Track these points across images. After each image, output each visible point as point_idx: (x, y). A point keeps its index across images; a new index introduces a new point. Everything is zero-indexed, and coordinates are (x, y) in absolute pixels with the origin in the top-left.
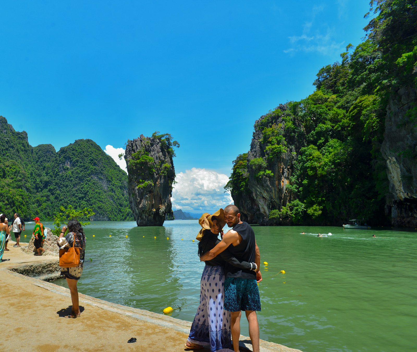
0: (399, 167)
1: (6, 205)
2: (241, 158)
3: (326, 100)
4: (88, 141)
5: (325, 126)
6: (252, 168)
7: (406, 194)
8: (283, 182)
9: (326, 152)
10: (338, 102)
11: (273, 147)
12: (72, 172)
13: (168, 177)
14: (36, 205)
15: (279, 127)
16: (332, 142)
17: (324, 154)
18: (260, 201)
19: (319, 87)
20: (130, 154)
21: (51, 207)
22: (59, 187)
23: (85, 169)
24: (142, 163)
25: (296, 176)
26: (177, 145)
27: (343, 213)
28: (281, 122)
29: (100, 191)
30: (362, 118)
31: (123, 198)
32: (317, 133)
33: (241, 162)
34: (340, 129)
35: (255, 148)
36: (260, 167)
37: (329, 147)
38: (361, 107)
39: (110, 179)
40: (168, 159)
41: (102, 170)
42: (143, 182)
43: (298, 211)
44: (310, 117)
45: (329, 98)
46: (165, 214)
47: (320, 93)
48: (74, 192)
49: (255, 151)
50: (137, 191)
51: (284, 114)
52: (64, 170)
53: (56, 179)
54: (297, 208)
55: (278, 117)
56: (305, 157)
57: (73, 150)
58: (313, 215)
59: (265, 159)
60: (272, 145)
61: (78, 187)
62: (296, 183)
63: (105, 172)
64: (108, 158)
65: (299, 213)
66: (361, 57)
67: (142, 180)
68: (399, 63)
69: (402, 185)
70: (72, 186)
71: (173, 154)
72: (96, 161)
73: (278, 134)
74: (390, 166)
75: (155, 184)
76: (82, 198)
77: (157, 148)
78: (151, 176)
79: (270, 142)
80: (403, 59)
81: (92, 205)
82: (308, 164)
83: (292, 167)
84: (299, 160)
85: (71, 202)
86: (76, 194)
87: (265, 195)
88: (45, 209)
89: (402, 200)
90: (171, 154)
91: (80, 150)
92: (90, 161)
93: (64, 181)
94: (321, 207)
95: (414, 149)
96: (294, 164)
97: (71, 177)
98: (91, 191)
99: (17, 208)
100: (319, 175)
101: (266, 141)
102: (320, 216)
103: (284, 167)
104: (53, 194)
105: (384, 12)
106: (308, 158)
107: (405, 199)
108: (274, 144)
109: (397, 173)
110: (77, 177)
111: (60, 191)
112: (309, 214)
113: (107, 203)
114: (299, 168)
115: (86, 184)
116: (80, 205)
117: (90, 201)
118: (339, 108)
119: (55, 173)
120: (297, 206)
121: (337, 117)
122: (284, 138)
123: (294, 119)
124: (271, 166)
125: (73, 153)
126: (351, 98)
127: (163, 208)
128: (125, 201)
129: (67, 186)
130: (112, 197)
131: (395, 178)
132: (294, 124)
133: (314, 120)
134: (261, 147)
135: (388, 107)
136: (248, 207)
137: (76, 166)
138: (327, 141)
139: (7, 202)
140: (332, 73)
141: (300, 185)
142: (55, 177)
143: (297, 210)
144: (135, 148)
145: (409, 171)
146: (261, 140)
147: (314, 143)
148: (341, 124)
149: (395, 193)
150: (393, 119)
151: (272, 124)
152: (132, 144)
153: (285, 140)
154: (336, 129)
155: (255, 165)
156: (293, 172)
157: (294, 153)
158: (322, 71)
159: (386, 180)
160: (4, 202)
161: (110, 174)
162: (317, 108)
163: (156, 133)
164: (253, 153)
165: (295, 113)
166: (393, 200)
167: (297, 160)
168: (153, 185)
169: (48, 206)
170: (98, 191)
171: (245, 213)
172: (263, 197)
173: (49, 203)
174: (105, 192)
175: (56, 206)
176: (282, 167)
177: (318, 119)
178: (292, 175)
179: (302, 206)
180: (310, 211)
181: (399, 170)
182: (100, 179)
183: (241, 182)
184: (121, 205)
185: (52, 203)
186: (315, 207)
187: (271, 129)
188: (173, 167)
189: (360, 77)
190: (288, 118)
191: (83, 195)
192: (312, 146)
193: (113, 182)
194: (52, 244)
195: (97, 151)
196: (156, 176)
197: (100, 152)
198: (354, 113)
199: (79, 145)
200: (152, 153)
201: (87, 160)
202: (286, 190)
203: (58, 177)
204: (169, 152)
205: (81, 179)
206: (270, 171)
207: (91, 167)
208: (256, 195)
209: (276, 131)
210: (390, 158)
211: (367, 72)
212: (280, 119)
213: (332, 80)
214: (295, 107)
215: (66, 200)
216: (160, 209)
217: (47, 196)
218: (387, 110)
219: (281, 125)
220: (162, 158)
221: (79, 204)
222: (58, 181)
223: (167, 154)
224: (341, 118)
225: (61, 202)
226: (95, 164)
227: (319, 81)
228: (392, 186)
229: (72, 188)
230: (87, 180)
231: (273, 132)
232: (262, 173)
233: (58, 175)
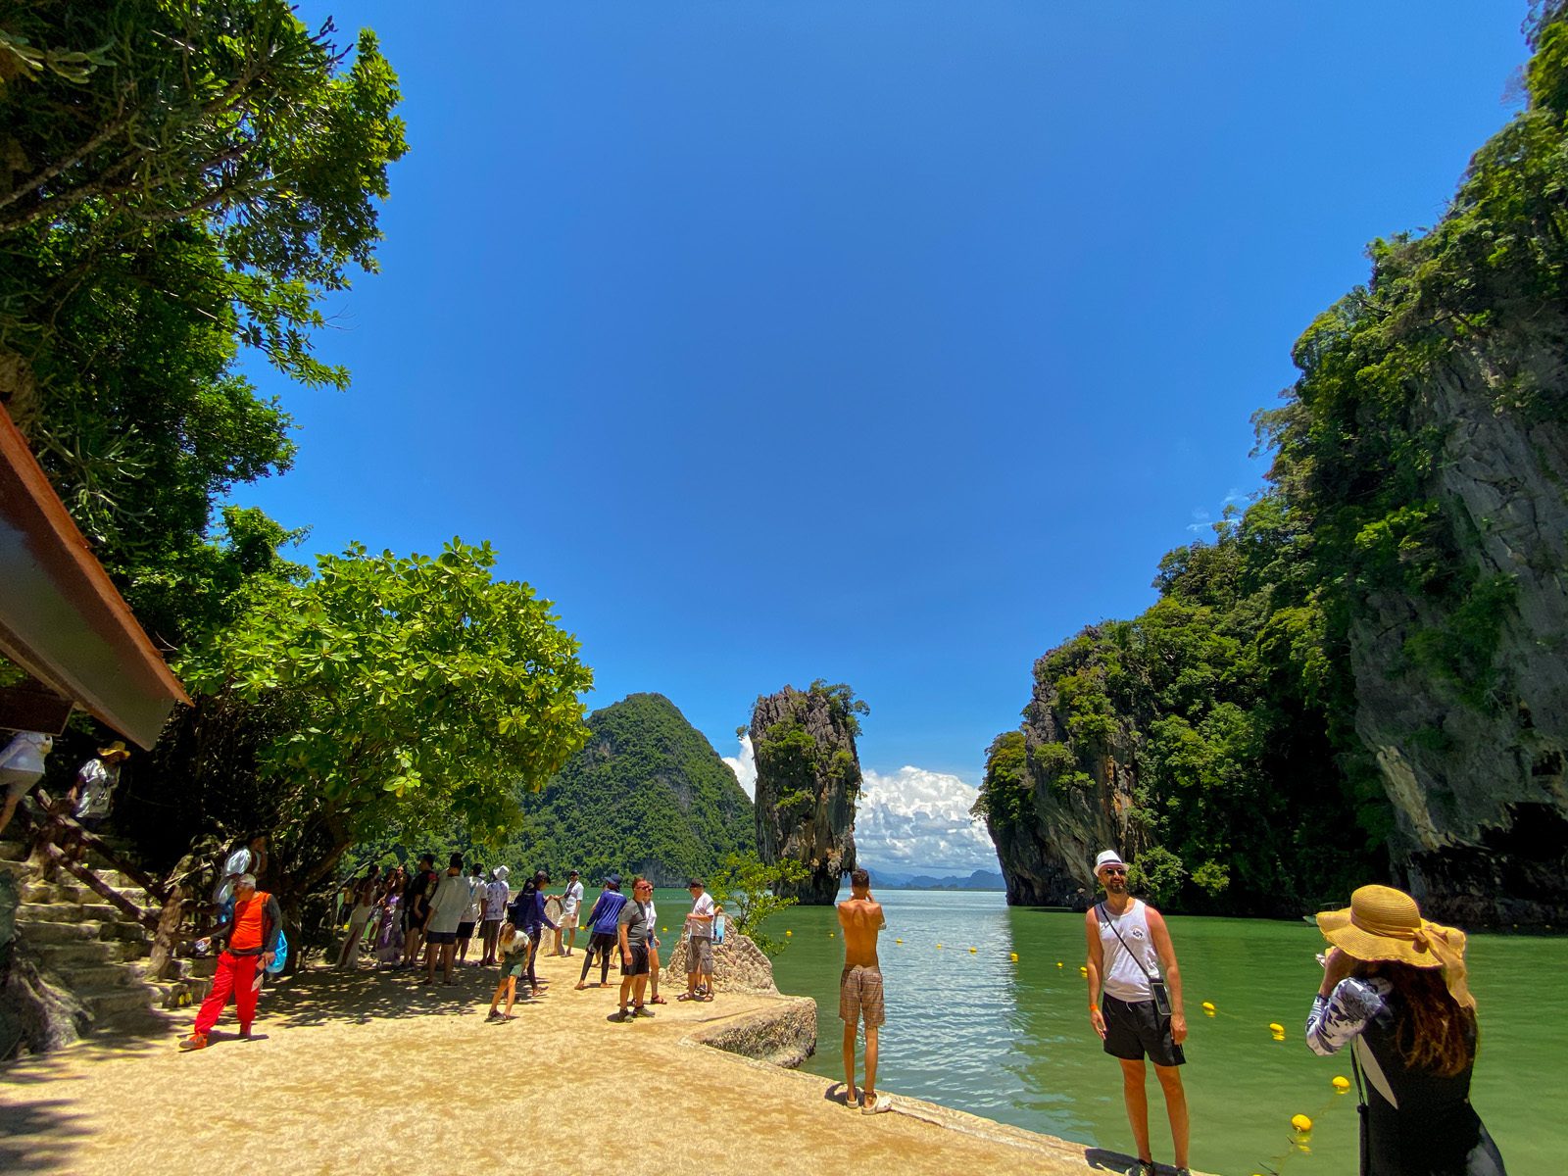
0: (1410, 768)
1: (451, 844)
2: (1004, 742)
3: (1189, 618)
4: (656, 697)
5: (1198, 673)
6: (1041, 767)
7: (1442, 837)
8: (1119, 801)
9: (1211, 733)
10: (1218, 622)
11: (1086, 718)
12: (614, 768)
13: (847, 782)
14: (520, 844)
15: (1093, 676)
16: (1220, 709)
17: (1207, 738)
18: (1068, 848)
19: (1167, 590)
20: (763, 727)
21: (554, 852)
22: (580, 802)
23: (643, 759)
24: (789, 750)
25: (1147, 788)
26: (864, 710)
27: (1284, 883)
28: (1095, 664)
29: (671, 813)
30: (1293, 655)
31: (724, 830)
32: (1182, 690)
33: (1006, 751)
34: (1234, 680)
35: (1043, 721)
36: (1060, 766)
37: (1218, 721)
38: (1284, 632)
39: (697, 785)
40: (844, 741)
41: (680, 762)
42: (791, 794)
43: (1168, 875)
44: (1161, 654)
45: (1194, 614)
46: (840, 873)
47: (1173, 604)
48: (613, 815)
49: (1044, 728)
50: (777, 814)
51: (1098, 647)
52: (596, 761)
53: (575, 782)
54: (1165, 866)
55: (1087, 654)
56: (1164, 742)
57: (621, 717)
58: (1209, 886)
59: (1070, 745)
60: (1082, 714)
61: (623, 802)
62: (1151, 805)
63: (687, 768)
64: (694, 736)
65: (1172, 881)
66: (1260, 531)
67: (789, 787)
68: (1361, 543)
69: (1428, 815)
70: (610, 801)
71: (857, 729)
72: (668, 742)
73: (1092, 691)
74: (1386, 768)
75: (818, 797)
76: (630, 829)
77: (822, 715)
78: (809, 779)
79: (1077, 708)
80: (1368, 534)
81: (650, 847)
82: (1174, 760)
83: (1135, 766)
84: (1150, 750)
85: (603, 839)
86: (617, 820)
87: (1079, 832)
88: (541, 855)
89: (1436, 851)
90: (851, 731)
91: (636, 718)
92: (654, 742)
93: (592, 787)
94: (1225, 867)
95: (1441, 726)
96: (1140, 760)
97: (609, 779)
98: (651, 813)
99: (475, 853)
100: (1208, 787)
101: (1067, 705)
102: (1224, 892)
103: (1117, 765)
104: (563, 819)
105: (1289, 447)
106: (1173, 746)
107: (1443, 848)
108: (1087, 713)
109: (1409, 784)
110: (623, 778)
111: (582, 810)
112: (1196, 886)
113: (686, 843)
114: (1153, 769)
115: (642, 796)
116: (623, 847)
117: (648, 836)
118: (1223, 634)
119: (575, 767)
120: (1164, 862)
121: (1222, 655)
122: (1109, 700)
123: (1124, 657)
124: (1086, 762)
125: (619, 724)
126: (1247, 614)
127: (835, 859)
128: (726, 839)
129: (598, 800)
130: (699, 829)
131: (1408, 798)
132: (1125, 667)
133: (1170, 662)
134: (1055, 718)
135: (1350, 633)
136: (1031, 861)
137: (624, 752)
138: (1208, 707)
139: (454, 837)
140: (1191, 563)
141: (1162, 809)
142: (573, 779)
143: (1165, 873)
144: (773, 713)
145: (1441, 779)
146: (1053, 703)
147: (1180, 710)
148: (1234, 669)
149: (1415, 833)
150: (1369, 659)
151: (1075, 667)
152: (767, 706)
153: (1111, 704)
154: (1226, 681)
155: (1048, 759)
156: (1137, 776)
157: (1136, 734)
158: (1169, 559)
159: (1382, 800)
160: (447, 836)
161: (697, 772)
162: (1173, 635)
163: (817, 683)
164: (1039, 731)
165: (1125, 644)
166: (1409, 851)
167: (1144, 748)
168: (814, 800)
169: (547, 848)
170: (669, 813)
171: (1027, 876)
172: (1076, 839)
173: (551, 840)
174: (684, 815)
175: (567, 848)
176: (1112, 765)
177: (1178, 658)
178: (1137, 786)
179: (1175, 865)
180: (1199, 877)
181: (1412, 776)
182: (675, 784)
183: (1009, 799)
184: (718, 849)
185: (558, 841)
186: (1210, 866)
187: (1075, 678)
188: (856, 759)
189: (1266, 570)
190: (1110, 656)
191: (633, 822)
192: (1174, 717)
193: (703, 792)
194: (739, 961)
195: (672, 720)
196: (820, 780)
197: (679, 723)
198: (1269, 646)
199: (634, 706)
200: (812, 727)
201: (650, 739)
202: (1129, 820)
203: (580, 777)
204: (845, 725)
205: (631, 784)
206: (1086, 776)
207: (658, 755)
208: (1057, 832)
209: (1087, 684)
210: (1382, 747)
211: (1280, 560)
212: (1091, 658)
213: (1194, 576)
214: (1123, 634)
215: (592, 833)
216: (828, 860)
217: (550, 824)
218: (1350, 639)
219: (1097, 670)
220: (833, 738)
221: (620, 844)
222: (576, 787)
223: (842, 729)
224: (1233, 657)
225: (579, 839)
226: (666, 750)
227: (1165, 578)
228: (1402, 816)
229: (610, 805)
230: (645, 786)
231: (1080, 686)
232: (1066, 778)
233: (582, 773)
